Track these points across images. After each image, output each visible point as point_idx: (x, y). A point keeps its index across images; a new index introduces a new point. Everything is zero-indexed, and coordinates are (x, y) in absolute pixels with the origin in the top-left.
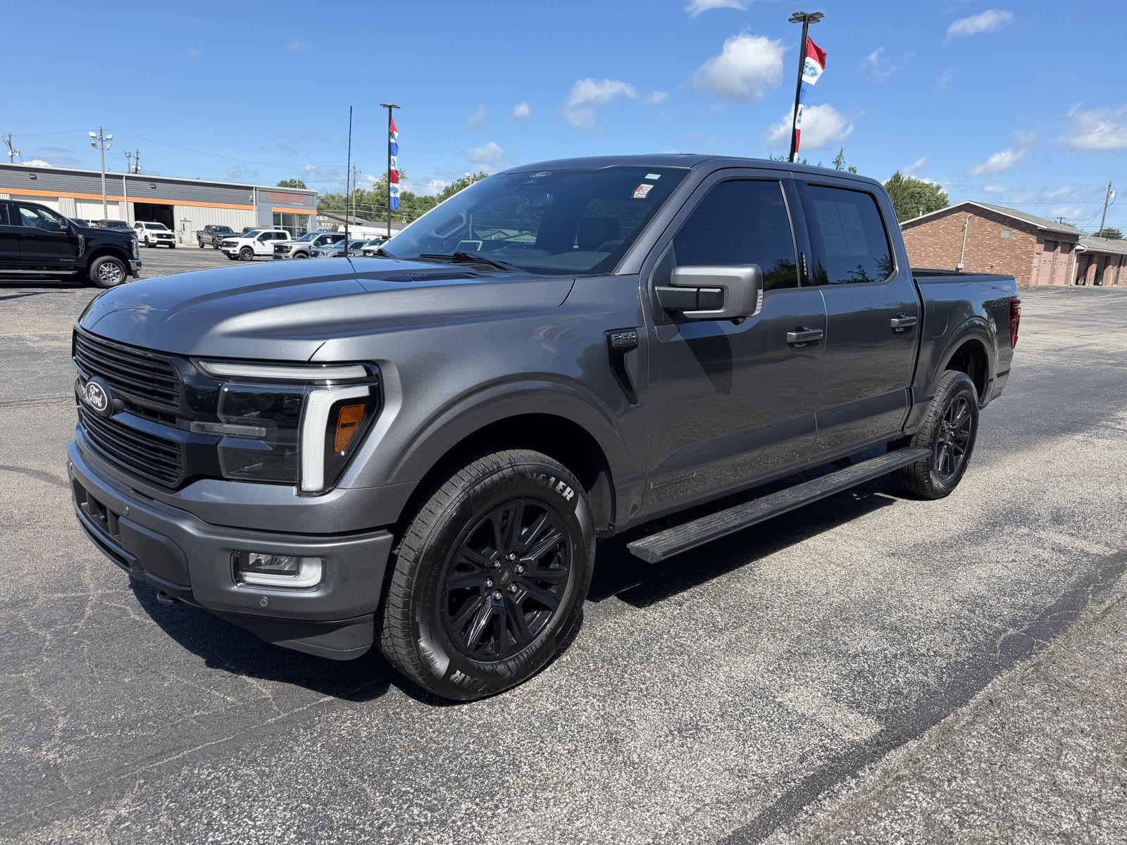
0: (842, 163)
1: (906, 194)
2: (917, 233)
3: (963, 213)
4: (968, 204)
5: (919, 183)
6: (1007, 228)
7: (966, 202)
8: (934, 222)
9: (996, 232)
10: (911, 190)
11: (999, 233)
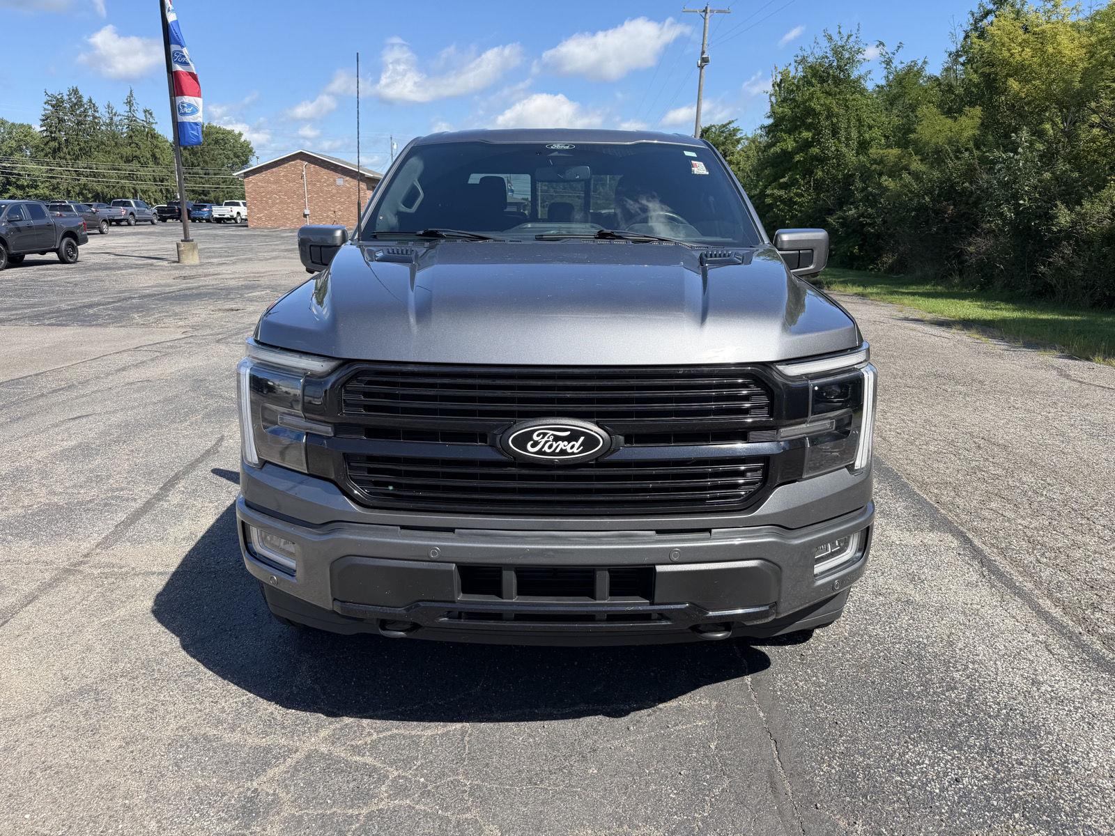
0: (134, 104)
1: (210, 141)
2: (260, 181)
3: (298, 161)
4: (301, 152)
5: (220, 129)
6: (340, 175)
7: (299, 151)
8: (274, 170)
9: (331, 179)
10: (214, 136)
11: (335, 181)
